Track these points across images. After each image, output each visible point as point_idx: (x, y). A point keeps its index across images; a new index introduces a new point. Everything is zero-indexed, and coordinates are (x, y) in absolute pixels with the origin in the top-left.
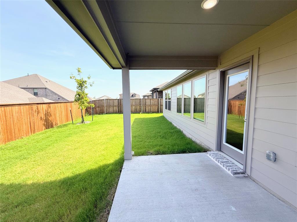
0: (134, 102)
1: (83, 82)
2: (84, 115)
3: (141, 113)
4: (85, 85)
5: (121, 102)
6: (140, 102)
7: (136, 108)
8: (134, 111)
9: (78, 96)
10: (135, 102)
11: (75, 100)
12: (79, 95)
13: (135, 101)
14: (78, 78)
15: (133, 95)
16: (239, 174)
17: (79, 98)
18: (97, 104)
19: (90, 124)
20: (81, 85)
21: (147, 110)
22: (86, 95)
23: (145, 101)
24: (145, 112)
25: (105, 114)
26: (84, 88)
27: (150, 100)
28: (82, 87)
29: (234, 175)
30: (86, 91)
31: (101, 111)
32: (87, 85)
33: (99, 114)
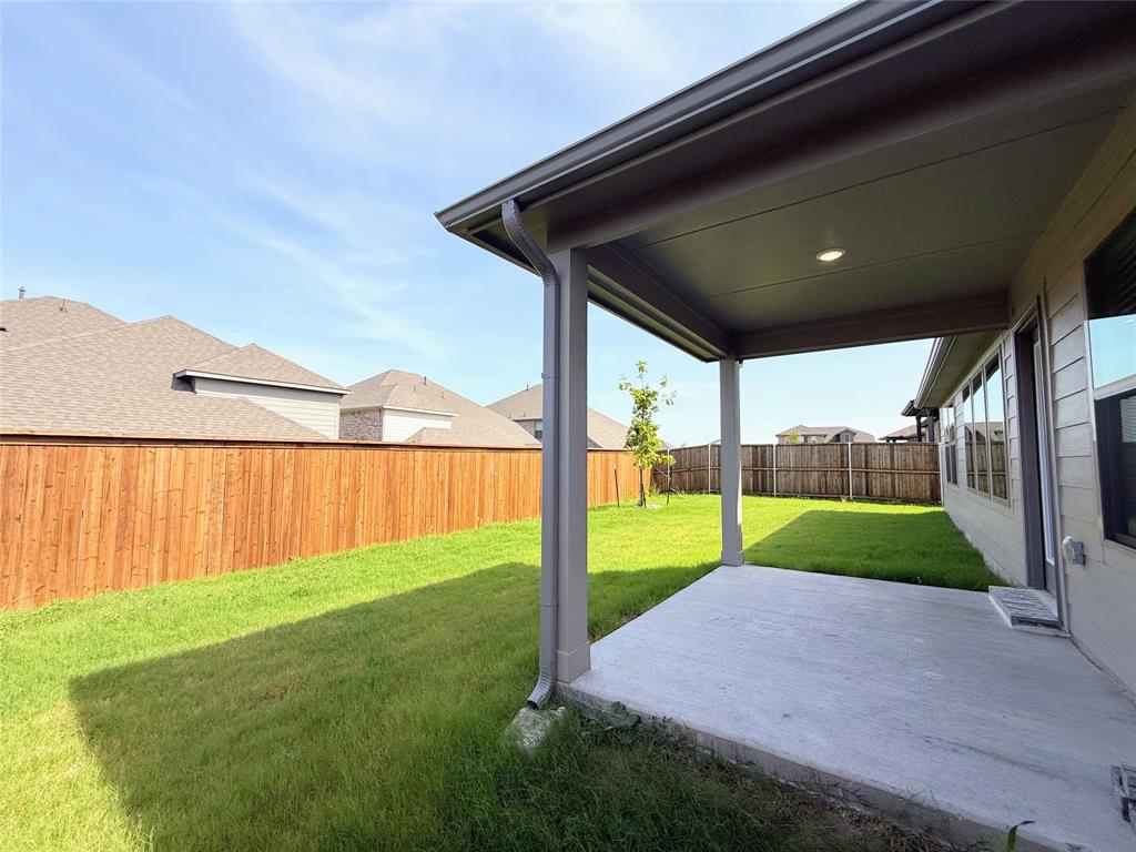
0: (816, 455)
1: (649, 395)
2: (646, 491)
3: (844, 501)
4: (654, 403)
5: (763, 456)
6: (842, 456)
7: (823, 479)
8: (817, 489)
9: (634, 433)
10: (822, 457)
11: (628, 444)
12: (637, 431)
13: (819, 452)
14: (638, 386)
15: (838, 436)
16: (1036, 624)
17: (639, 438)
18: (685, 462)
19: (660, 511)
20: (643, 403)
21: (876, 491)
22: (655, 429)
23: (866, 451)
24: (869, 497)
25: (707, 493)
26: (648, 410)
27: (892, 451)
28: (645, 407)
29: (1013, 624)
30: (655, 419)
31: (695, 481)
32: (658, 402)
33: (690, 491)
